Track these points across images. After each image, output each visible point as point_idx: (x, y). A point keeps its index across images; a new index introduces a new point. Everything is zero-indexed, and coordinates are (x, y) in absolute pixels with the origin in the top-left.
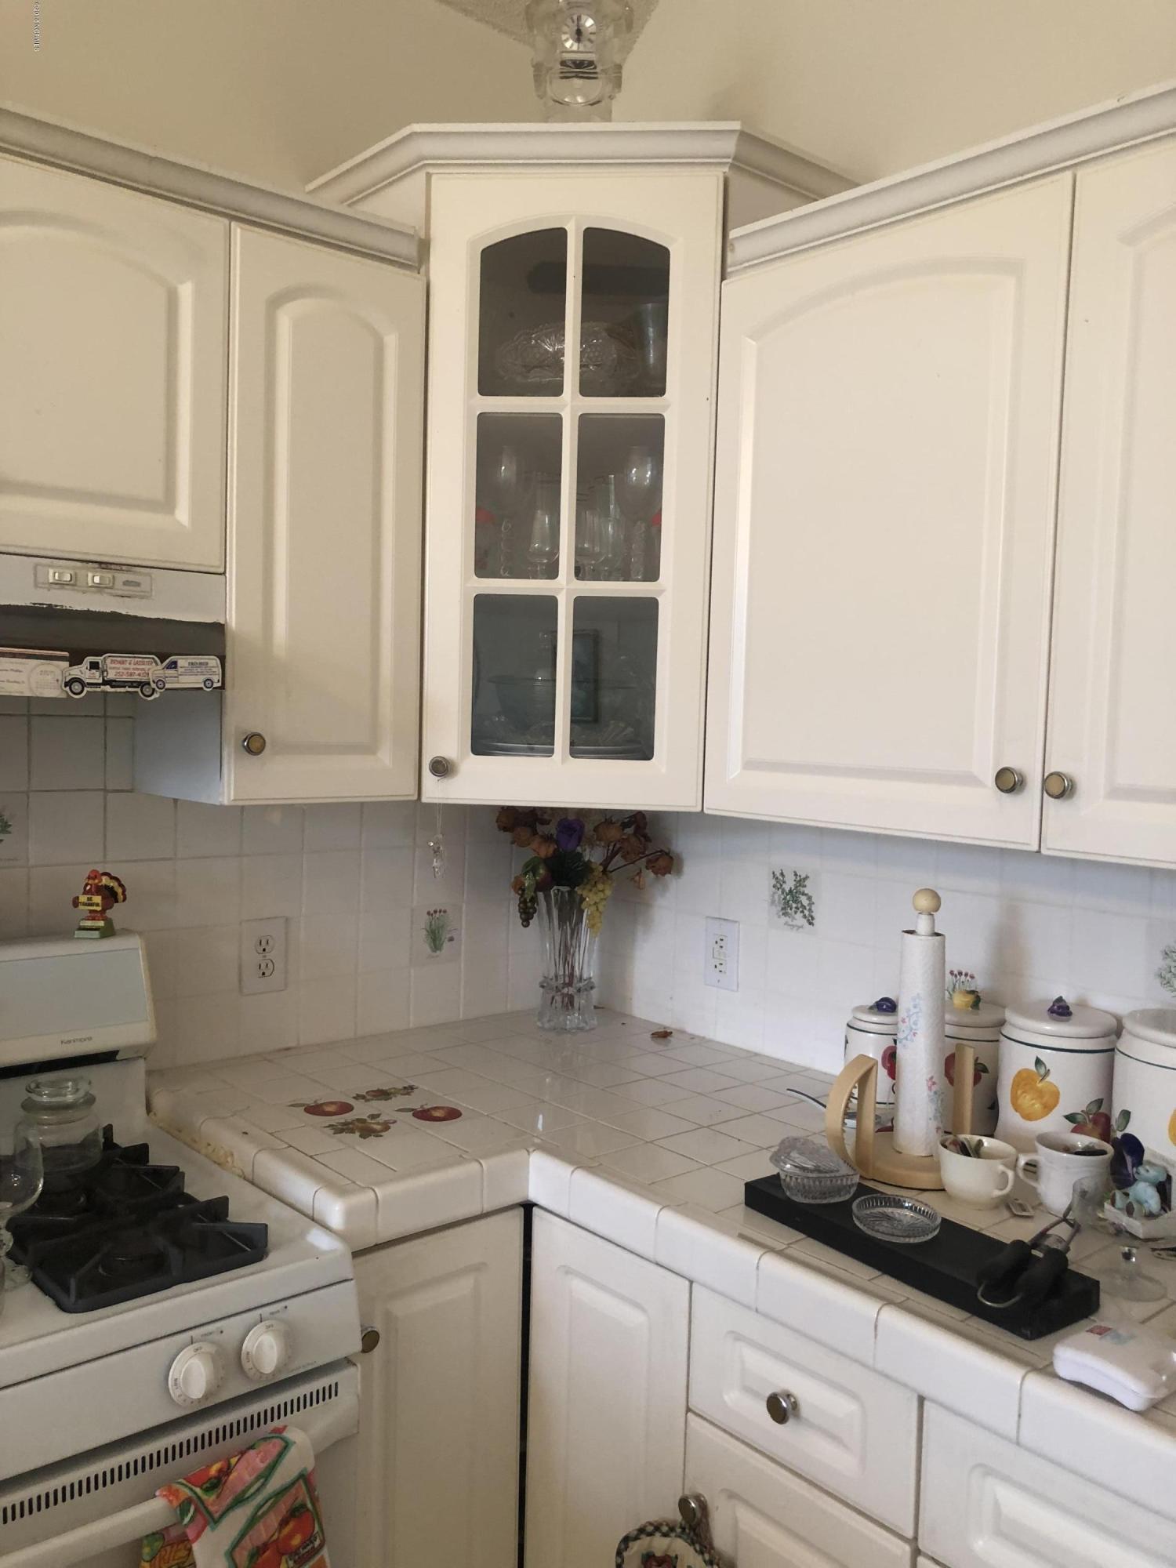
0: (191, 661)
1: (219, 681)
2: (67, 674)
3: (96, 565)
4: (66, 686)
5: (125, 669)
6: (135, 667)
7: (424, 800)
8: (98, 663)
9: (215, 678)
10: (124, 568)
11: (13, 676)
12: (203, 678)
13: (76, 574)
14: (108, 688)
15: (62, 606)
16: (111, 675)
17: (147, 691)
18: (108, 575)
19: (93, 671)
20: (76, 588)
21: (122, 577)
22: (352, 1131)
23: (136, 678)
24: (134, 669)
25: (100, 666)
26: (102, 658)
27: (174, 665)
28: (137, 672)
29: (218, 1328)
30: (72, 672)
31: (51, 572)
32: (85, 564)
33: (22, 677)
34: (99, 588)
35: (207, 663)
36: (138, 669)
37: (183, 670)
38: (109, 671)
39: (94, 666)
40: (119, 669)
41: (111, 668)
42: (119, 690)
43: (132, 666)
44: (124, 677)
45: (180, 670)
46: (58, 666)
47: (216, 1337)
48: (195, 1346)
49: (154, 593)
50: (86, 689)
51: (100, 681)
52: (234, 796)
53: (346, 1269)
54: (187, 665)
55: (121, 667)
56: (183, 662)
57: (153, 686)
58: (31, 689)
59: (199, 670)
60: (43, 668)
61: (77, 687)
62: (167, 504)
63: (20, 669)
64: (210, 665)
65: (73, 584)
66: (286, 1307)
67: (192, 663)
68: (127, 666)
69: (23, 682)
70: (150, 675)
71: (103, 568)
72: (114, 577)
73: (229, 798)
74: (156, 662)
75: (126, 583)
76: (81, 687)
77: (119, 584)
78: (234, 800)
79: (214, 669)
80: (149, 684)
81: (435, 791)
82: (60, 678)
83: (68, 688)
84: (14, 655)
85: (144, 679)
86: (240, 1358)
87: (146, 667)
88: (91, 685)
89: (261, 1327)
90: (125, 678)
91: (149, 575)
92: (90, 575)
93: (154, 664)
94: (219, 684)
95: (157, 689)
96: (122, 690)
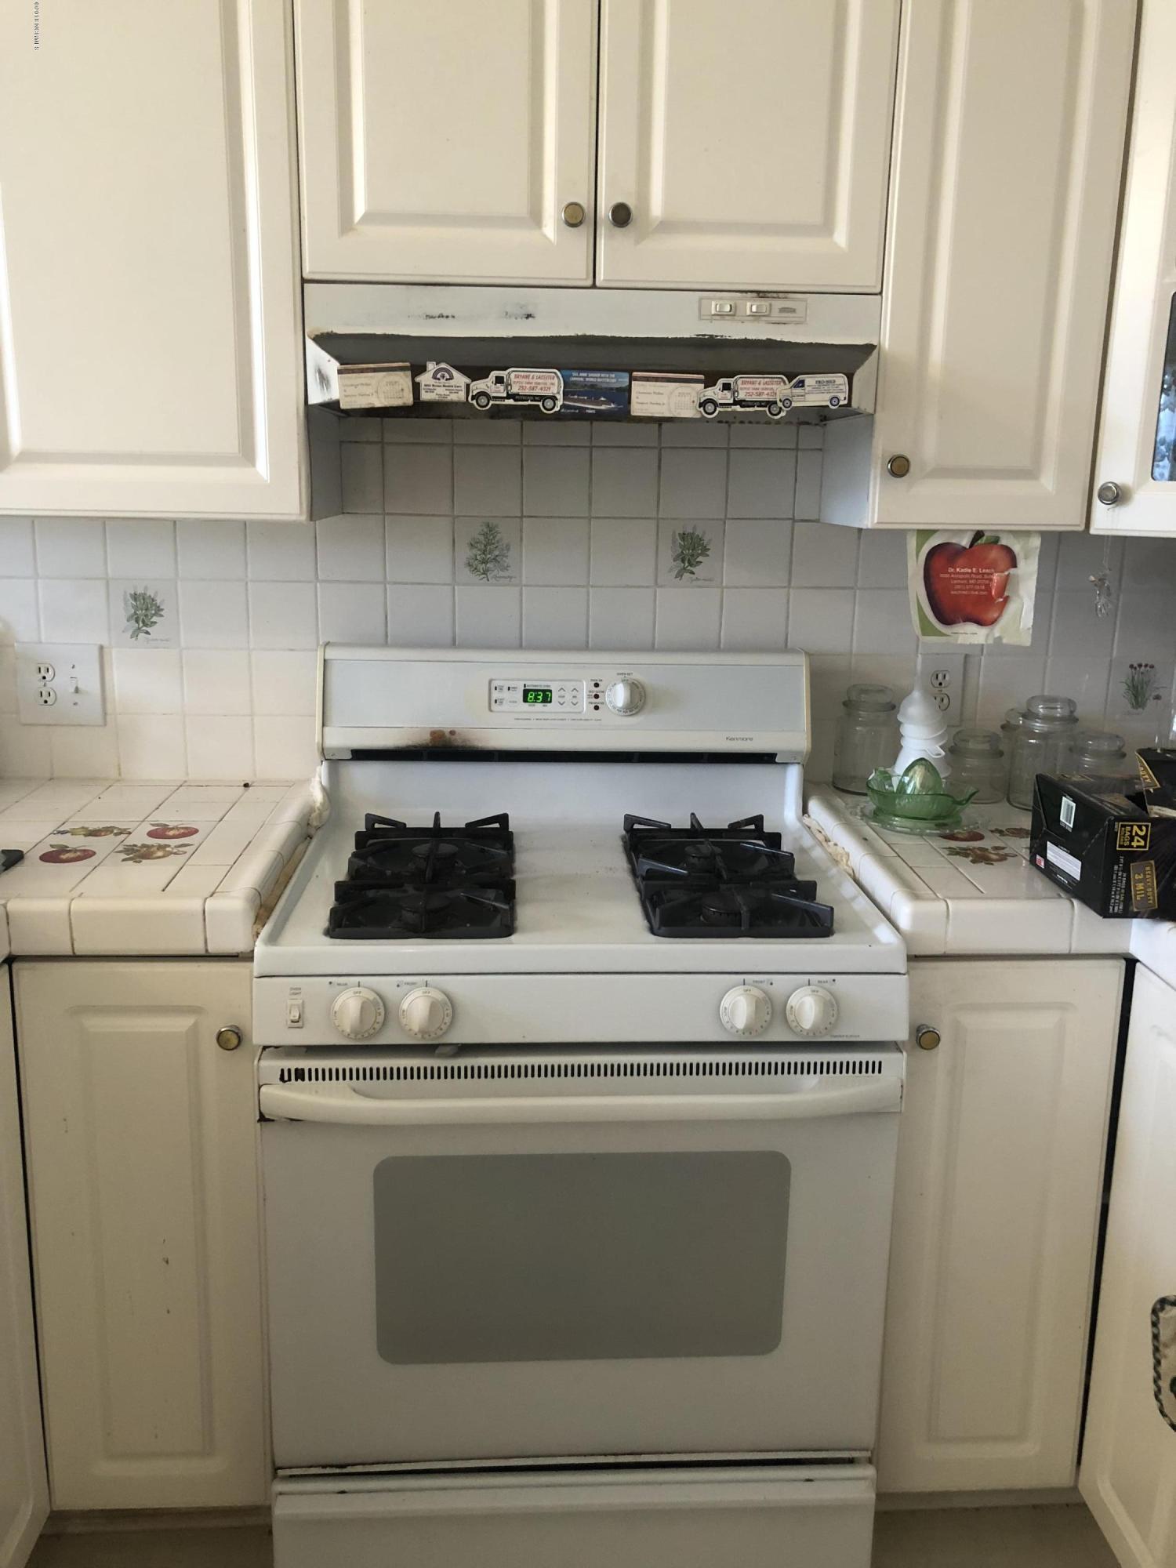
0: (817, 379)
1: (845, 398)
2: (702, 395)
3: (755, 295)
4: (700, 407)
5: (754, 389)
6: (764, 386)
7: (1092, 531)
8: (730, 384)
9: (842, 396)
10: (781, 295)
11: (655, 398)
12: (828, 396)
13: (735, 304)
14: (738, 408)
15: (722, 336)
16: (741, 396)
17: (775, 410)
18: (765, 303)
19: (725, 392)
20: (736, 318)
21: (778, 304)
22: (967, 856)
23: (764, 398)
24: (763, 389)
25: (732, 387)
26: (733, 379)
27: (801, 384)
28: (766, 392)
29: (768, 980)
30: (706, 394)
31: (713, 304)
32: (744, 294)
33: (664, 399)
34: (756, 317)
35: (834, 381)
36: (766, 389)
37: (810, 388)
38: (740, 391)
39: (726, 387)
40: (748, 389)
41: (741, 389)
42: (748, 409)
43: (762, 386)
44: (753, 396)
45: (807, 389)
46: (693, 389)
47: (765, 986)
48: (746, 987)
49: (808, 319)
50: (718, 409)
51: (731, 401)
52: (878, 518)
53: (901, 965)
54: (814, 383)
55: (751, 388)
56: (810, 380)
57: (780, 404)
58: (670, 411)
59: (826, 388)
60: (680, 390)
61: (710, 408)
62: (827, 226)
63: (661, 392)
64: (837, 383)
65: (733, 313)
66: (834, 980)
67: (819, 382)
68: (757, 386)
69: (664, 404)
70: (778, 394)
71: (762, 297)
72: (771, 305)
73: (872, 522)
74: (784, 382)
75: (783, 310)
76: (713, 407)
77: (775, 312)
78: (878, 523)
79: (841, 387)
80: (775, 403)
81: (1107, 521)
82: (695, 399)
83: (702, 409)
84: (657, 379)
85: (771, 398)
86: (785, 1010)
87: (775, 387)
88: (722, 405)
89: (808, 989)
90: (755, 398)
91: (805, 300)
92: (749, 304)
93: (782, 384)
94: (846, 402)
95: (783, 408)
96: (751, 409)
